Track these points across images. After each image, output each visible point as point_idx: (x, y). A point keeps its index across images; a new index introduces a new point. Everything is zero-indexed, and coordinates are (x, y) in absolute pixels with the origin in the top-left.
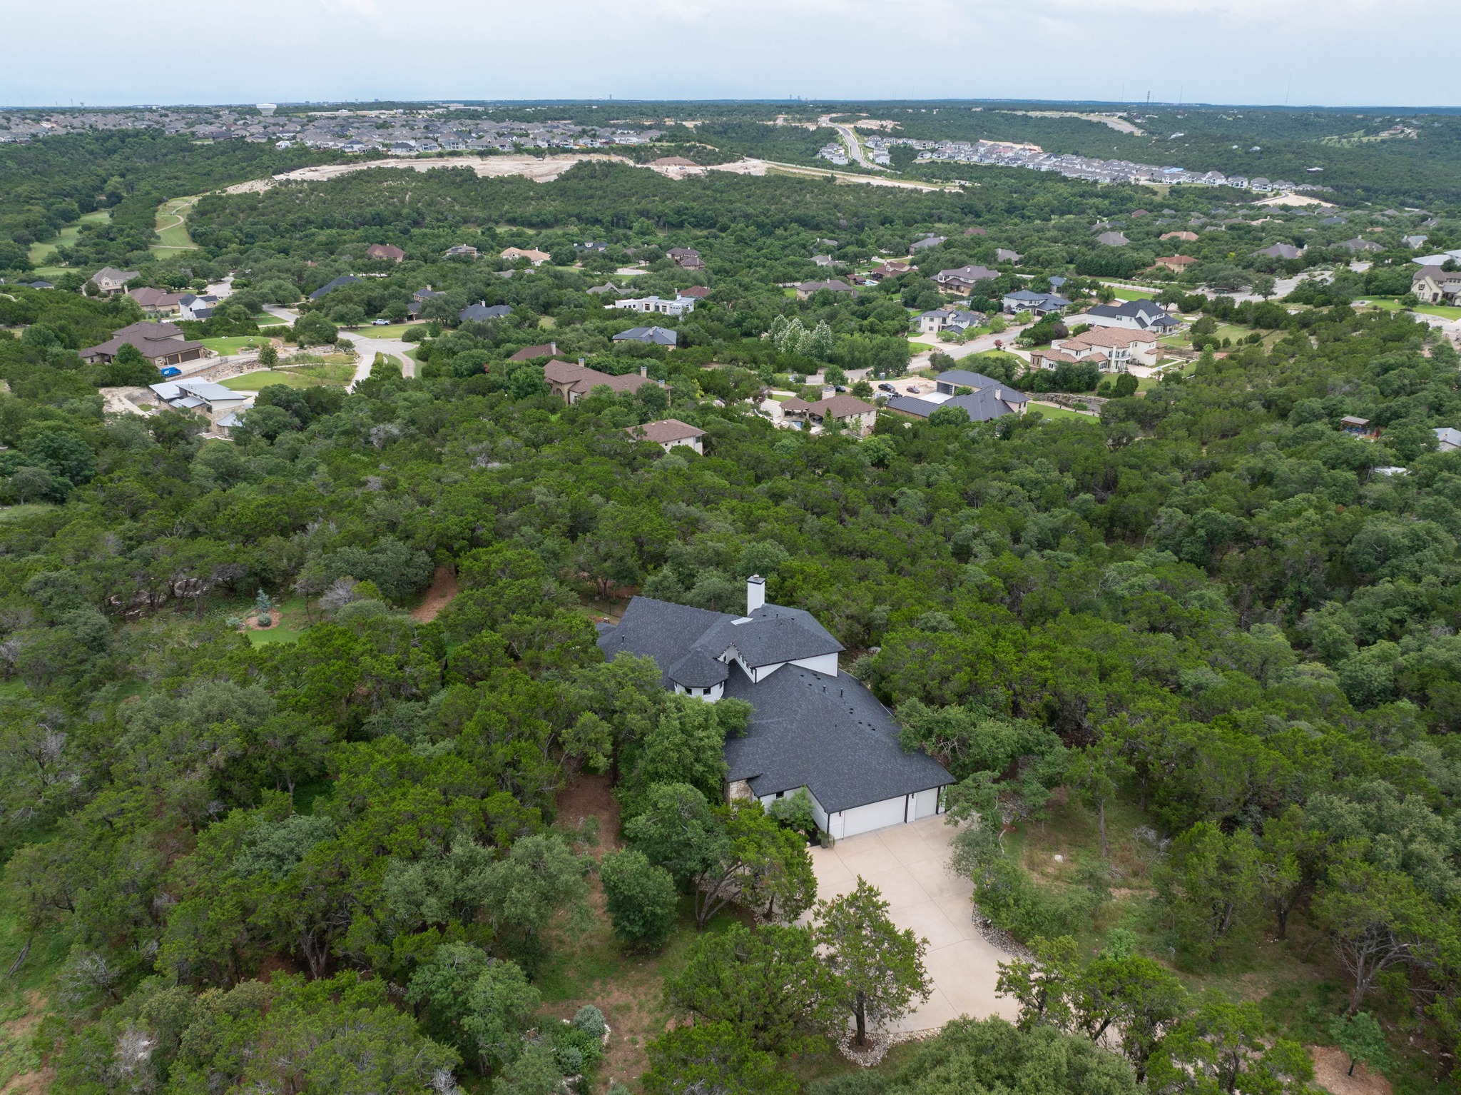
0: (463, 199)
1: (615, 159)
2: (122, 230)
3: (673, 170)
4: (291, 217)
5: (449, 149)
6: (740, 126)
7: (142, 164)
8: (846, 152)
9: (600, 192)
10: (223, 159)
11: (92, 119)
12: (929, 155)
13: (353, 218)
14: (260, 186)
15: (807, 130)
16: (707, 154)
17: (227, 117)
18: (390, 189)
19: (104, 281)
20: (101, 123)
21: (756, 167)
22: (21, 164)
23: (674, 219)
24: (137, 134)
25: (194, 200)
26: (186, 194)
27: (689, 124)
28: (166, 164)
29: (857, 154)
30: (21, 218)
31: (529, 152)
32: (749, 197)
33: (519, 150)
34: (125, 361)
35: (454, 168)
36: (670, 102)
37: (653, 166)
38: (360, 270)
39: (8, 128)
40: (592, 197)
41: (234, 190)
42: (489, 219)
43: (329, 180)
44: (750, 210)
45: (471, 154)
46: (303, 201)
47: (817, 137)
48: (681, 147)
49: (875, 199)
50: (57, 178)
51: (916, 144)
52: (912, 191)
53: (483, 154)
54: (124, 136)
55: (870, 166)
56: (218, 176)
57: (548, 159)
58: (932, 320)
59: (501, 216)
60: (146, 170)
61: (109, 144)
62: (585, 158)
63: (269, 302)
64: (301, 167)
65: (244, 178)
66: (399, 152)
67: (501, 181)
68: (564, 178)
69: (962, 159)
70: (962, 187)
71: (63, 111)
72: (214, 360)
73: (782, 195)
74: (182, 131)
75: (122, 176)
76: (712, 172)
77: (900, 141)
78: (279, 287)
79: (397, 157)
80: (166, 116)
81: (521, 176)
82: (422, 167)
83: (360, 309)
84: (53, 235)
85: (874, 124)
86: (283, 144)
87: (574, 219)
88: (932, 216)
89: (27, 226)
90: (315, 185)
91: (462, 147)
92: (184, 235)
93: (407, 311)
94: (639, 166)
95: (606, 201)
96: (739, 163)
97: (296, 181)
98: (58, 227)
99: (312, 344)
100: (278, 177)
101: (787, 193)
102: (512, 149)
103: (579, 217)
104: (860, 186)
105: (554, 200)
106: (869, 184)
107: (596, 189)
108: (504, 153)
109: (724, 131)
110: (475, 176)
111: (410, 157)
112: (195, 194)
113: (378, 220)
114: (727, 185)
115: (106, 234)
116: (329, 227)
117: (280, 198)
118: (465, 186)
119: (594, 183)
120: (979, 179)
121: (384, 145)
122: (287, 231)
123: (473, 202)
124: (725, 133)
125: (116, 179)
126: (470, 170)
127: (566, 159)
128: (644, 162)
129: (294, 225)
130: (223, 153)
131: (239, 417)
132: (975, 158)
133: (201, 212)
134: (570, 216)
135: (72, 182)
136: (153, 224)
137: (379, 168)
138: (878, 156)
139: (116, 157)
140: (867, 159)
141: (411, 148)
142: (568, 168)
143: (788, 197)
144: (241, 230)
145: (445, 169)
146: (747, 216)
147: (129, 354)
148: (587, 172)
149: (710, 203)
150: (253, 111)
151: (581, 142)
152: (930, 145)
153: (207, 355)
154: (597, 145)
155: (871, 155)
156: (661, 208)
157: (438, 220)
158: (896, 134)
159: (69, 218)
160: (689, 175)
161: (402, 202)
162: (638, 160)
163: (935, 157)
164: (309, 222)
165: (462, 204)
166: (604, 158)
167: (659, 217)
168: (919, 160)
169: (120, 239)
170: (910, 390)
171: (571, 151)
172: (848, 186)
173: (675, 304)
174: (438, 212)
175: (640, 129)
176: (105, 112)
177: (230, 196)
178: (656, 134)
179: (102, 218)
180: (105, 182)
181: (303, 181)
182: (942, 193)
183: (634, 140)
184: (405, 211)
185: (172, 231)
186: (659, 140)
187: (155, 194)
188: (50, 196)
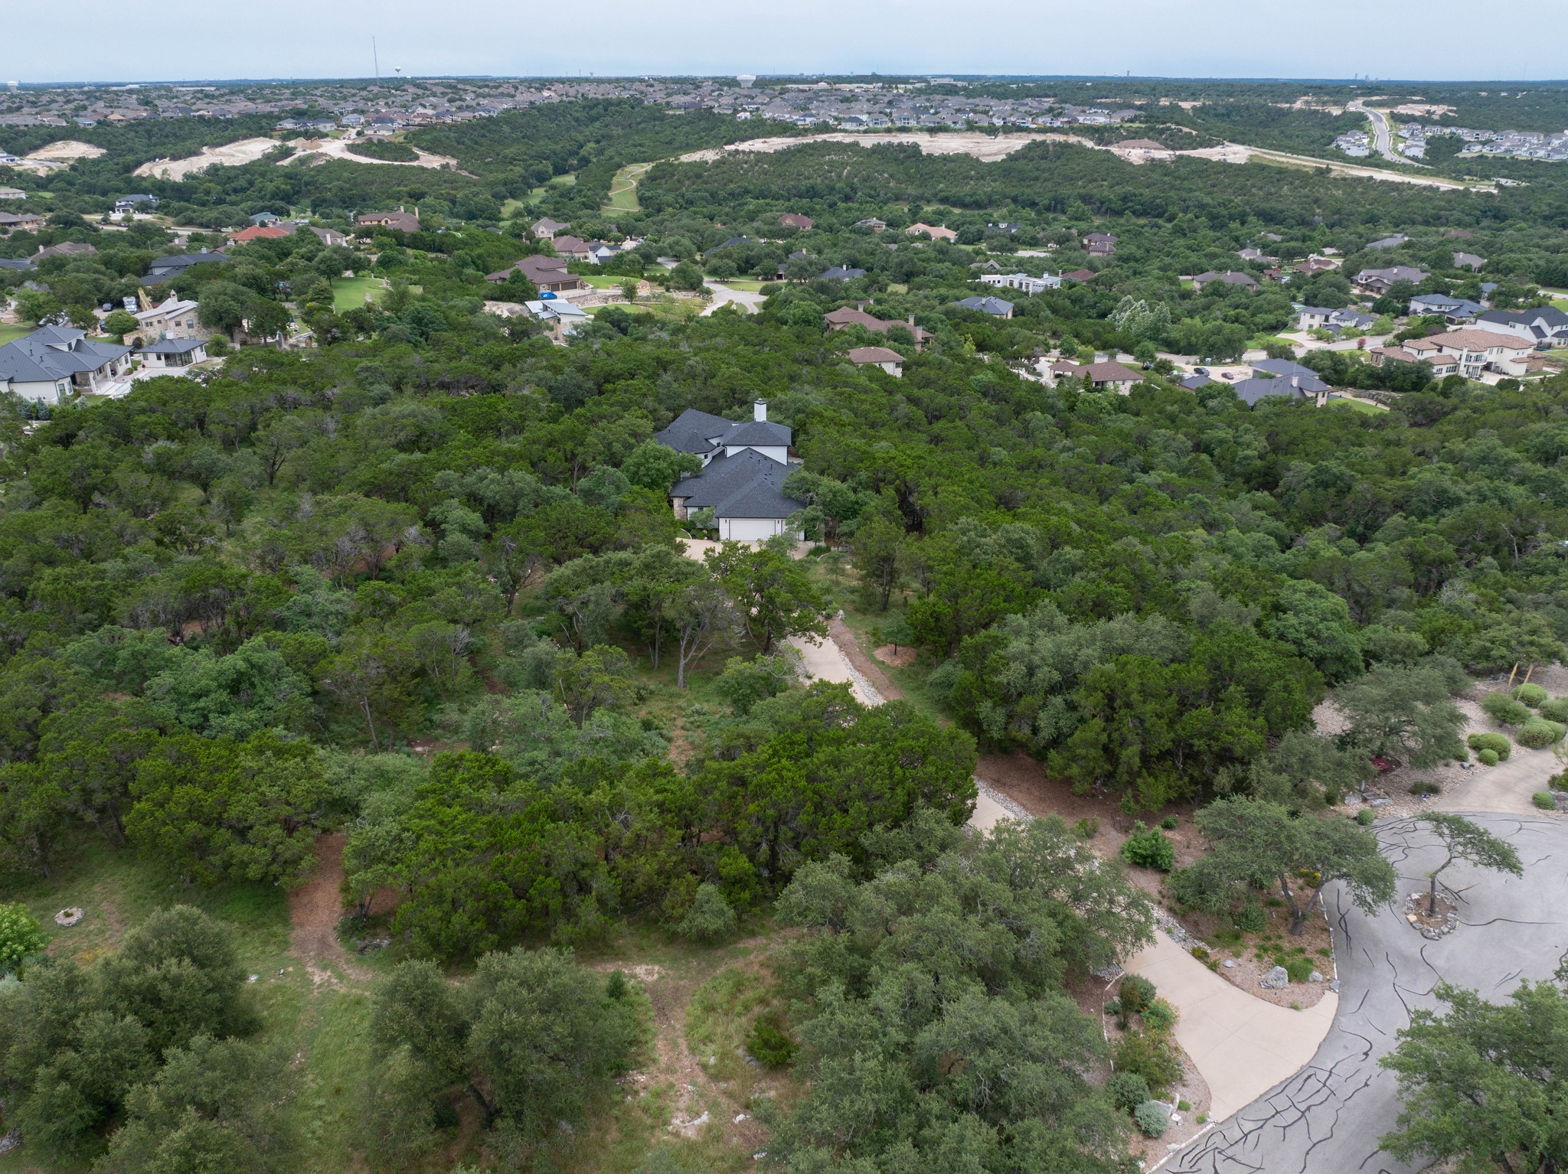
0: (900, 176)
1: (1073, 139)
2: (580, 191)
3: (1135, 154)
4: (732, 186)
5: (899, 124)
6: (1247, 108)
7: (617, 131)
8: (1371, 142)
9: (1046, 175)
10: (687, 128)
11: (586, 88)
12: (1478, 148)
13: (788, 190)
14: (710, 156)
15: (1329, 114)
16: (1181, 138)
17: (707, 87)
18: (831, 163)
19: (541, 229)
20: (593, 92)
21: (1237, 154)
22: (514, 129)
23: (1117, 205)
24: (620, 102)
25: (648, 167)
26: (644, 161)
27: (1186, 105)
28: (637, 132)
29: (1384, 145)
30: (501, 176)
31: (982, 130)
32: (1214, 186)
33: (971, 127)
34: (513, 283)
35: (900, 144)
36: (1177, 80)
37: (1115, 150)
38: (764, 236)
39: (513, 96)
40: (1036, 179)
41: (685, 158)
42: (921, 198)
43: (776, 152)
44: (1208, 200)
45: (921, 130)
46: (746, 172)
47: (1341, 123)
48: (1152, 129)
49: (1372, 194)
50: (541, 143)
51: (1465, 134)
52: (1425, 188)
53: (932, 131)
54: (608, 103)
55: (1396, 158)
56: (677, 144)
57: (1001, 138)
58: (1312, 317)
59: (935, 195)
60: (619, 137)
61: (593, 112)
62: (1039, 138)
63: (665, 255)
64: (752, 138)
65: (699, 147)
66: (848, 126)
67: (945, 158)
68: (1012, 158)
69: (1522, 154)
70: (1499, 186)
71: (561, 81)
72: (587, 291)
73: (1253, 186)
74: (660, 101)
75: (598, 142)
76: (1181, 157)
77: (1447, 131)
78: (677, 243)
79: (845, 131)
80: (652, 86)
81: (967, 155)
82: (868, 142)
83: (734, 265)
84: (525, 194)
85: (1417, 110)
86: (742, 115)
87: (1008, 201)
88: (1439, 218)
89: (505, 184)
90: (761, 156)
91: (913, 123)
92: (634, 199)
93: (777, 270)
94: (1097, 148)
95: (1049, 184)
96: (1218, 149)
97: (744, 152)
98: (531, 187)
99: (679, 289)
100: (727, 148)
101: (1259, 184)
102: (965, 127)
103: (1015, 200)
104: (1360, 180)
105: (995, 181)
106: (1371, 178)
107: (1044, 171)
108: (955, 131)
109: (1227, 114)
110: (920, 152)
111: (858, 132)
112: (652, 161)
113: (812, 193)
114: (1193, 172)
115: (567, 194)
116: (764, 198)
117: (725, 168)
118: (907, 163)
119: (1044, 164)
120: (1529, 178)
121: (836, 119)
122: (725, 199)
123: (910, 179)
124: (1228, 115)
125: (592, 145)
126: (915, 147)
127: (1020, 138)
128: (1106, 145)
129: (732, 194)
130: (689, 123)
131: (576, 327)
132: (1541, 153)
133: (652, 178)
134: (1006, 197)
135: (554, 147)
136: (608, 187)
137: (825, 141)
138: (1408, 147)
139: (597, 124)
140: (1395, 150)
141: (860, 122)
142: (1019, 147)
143: (1261, 189)
144: (683, 196)
145: (890, 144)
146: (1202, 206)
147: (518, 277)
148: (1039, 152)
149: (1164, 191)
150: (733, 83)
151: (1040, 120)
152: (1486, 135)
153: (583, 287)
154: (1057, 124)
155: (1401, 146)
156: (1106, 193)
157: (871, 196)
158: (1445, 121)
159: (542, 179)
160: (1153, 160)
161: (839, 176)
162: (1100, 142)
163: (1486, 150)
164: (747, 192)
165: (898, 181)
166: (1060, 138)
167: (1102, 203)
168: (1464, 154)
169: (578, 199)
170: (1225, 375)
171: (1027, 130)
172: (1344, 179)
173: (1039, 281)
174: (872, 188)
175: (1113, 108)
176: (600, 81)
177: (681, 164)
178: (1129, 114)
179: (569, 180)
180: (582, 147)
181: (751, 152)
182: (1466, 193)
183: (1101, 120)
184: (838, 185)
185: (623, 194)
186: (1132, 121)
187: (617, 159)
188: (531, 157)
